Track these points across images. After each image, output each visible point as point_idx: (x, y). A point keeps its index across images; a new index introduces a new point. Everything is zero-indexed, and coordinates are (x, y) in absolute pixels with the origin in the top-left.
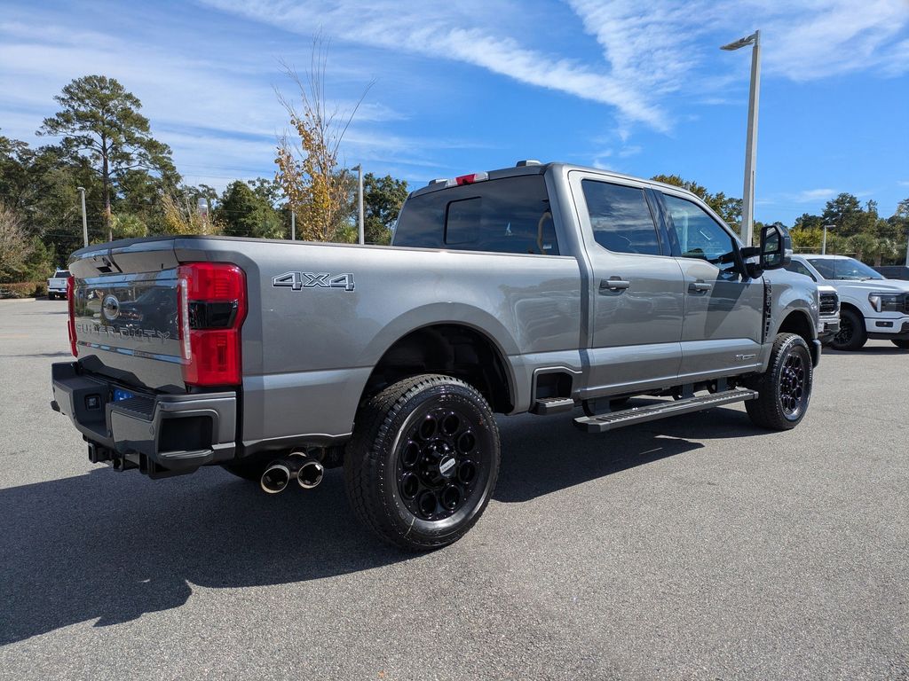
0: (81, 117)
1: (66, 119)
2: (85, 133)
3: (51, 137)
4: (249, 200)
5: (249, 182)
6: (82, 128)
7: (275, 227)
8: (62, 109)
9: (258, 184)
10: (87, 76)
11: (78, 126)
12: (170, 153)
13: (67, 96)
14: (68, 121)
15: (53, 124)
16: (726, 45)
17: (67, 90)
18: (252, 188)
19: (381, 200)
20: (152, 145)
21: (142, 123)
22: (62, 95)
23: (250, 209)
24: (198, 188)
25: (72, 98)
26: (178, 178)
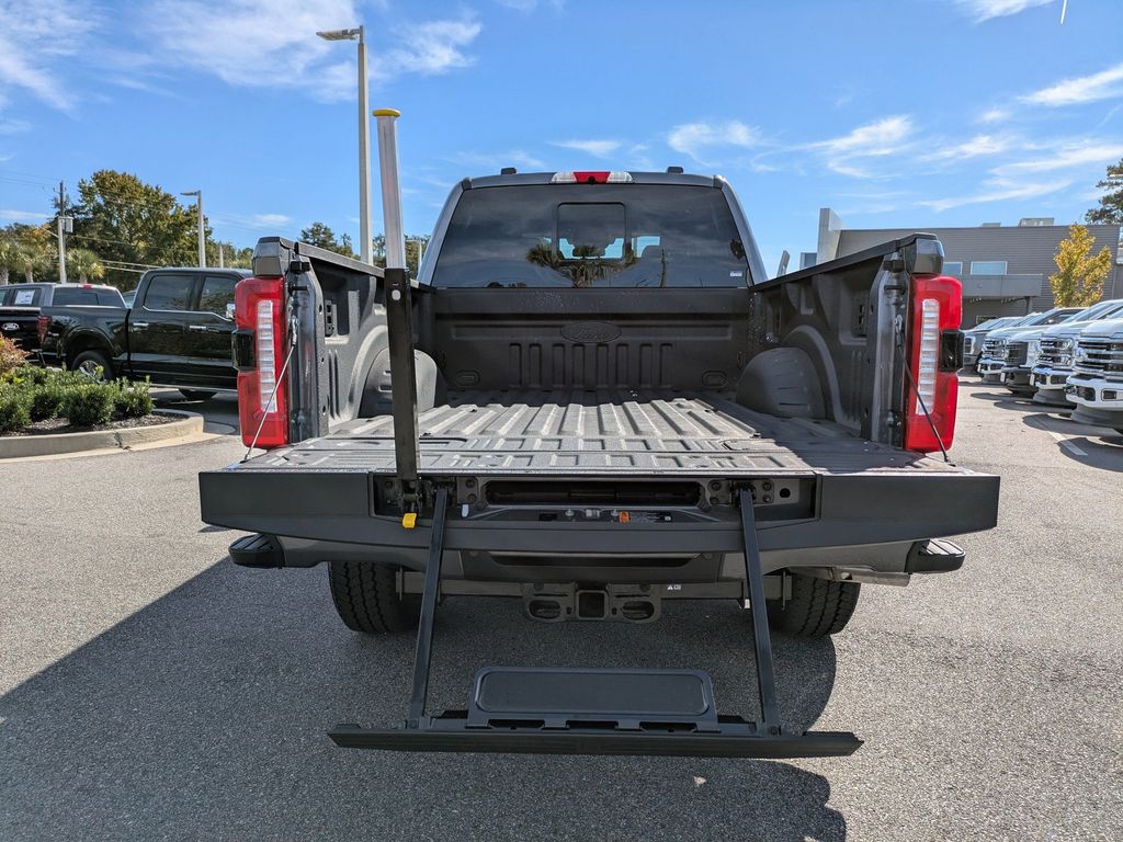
16: (325, 30)
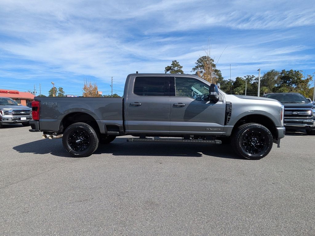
0: (200, 66)
1: (197, 67)
2: (201, 70)
3: (194, 72)
4: (240, 82)
5: (244, 77)
6: (201, 69)
7: (240, 89)
8: (196, 65)
9: (247, 77)
10: (202, 56)
11: (200, 68)
12: (220, 72)
13: (198, 62)
14: (197, 68)
15: (194, 69)
17: (198, 61)
18: (245, 78)
19: (287, 78)
20: (216, 71)
21: (214, 66)
22: (197, 62)
23: (240, 84)
24: (228, 80)
25: (199, 62)
26: (223, 78)
